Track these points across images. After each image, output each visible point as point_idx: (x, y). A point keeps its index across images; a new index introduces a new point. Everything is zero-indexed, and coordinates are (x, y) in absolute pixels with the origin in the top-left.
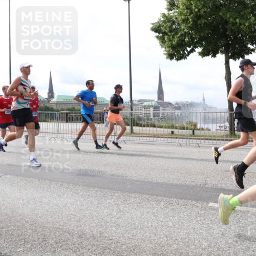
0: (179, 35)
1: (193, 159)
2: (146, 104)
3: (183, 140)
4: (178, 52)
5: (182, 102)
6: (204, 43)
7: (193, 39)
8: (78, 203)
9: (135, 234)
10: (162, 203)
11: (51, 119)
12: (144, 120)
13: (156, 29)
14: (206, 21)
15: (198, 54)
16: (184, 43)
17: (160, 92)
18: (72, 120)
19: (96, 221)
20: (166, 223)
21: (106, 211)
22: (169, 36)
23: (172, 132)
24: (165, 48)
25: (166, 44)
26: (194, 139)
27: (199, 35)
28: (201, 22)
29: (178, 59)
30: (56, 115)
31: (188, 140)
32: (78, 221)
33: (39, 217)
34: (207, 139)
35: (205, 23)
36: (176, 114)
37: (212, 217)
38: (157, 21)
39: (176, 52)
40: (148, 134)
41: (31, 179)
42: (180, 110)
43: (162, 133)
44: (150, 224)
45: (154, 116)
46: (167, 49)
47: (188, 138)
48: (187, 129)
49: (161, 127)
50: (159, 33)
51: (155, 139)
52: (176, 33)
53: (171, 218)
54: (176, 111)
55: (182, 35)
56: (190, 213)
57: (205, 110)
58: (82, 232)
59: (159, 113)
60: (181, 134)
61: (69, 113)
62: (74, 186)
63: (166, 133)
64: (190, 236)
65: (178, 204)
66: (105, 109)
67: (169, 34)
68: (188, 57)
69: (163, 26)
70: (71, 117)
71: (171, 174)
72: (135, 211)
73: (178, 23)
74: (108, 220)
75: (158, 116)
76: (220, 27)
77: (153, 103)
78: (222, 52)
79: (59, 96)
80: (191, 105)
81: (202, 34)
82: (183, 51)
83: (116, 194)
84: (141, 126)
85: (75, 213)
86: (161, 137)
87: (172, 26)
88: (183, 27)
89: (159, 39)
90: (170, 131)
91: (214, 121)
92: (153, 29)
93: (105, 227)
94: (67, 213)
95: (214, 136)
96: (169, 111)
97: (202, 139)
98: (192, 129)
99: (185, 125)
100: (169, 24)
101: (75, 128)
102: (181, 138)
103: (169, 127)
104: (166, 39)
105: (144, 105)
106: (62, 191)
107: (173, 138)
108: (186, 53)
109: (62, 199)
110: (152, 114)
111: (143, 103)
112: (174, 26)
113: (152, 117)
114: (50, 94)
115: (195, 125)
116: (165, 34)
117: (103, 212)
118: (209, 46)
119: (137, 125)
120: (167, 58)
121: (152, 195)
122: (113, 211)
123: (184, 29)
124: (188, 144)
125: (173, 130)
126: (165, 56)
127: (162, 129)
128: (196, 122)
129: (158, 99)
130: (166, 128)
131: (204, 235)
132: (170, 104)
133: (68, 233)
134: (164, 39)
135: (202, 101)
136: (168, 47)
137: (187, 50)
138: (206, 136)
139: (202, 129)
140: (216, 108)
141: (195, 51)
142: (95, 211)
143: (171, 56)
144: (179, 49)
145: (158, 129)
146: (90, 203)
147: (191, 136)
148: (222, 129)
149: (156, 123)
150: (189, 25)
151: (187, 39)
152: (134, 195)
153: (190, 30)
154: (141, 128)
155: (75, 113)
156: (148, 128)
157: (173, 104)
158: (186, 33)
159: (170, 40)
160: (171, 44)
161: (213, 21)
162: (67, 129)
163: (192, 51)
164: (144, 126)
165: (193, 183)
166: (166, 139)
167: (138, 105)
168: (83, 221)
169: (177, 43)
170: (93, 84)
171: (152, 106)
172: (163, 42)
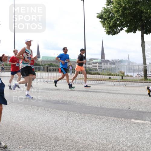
0: (114, 20)
1: (122, 94)
2: (94, 61)
3: (116, 82)
4: (113, 30)
5: (116, 60)
6: (128, 24)
7: (122, 22)
8: (54, 119)
9: (87, 138)
10: (104, 120)
11: (38, 70)
12: (93, 71)
13: (100, 17)
14: (130, 11)
15: (125, 31)
16: (116, 25)
17: (103, 54)
18: (51, 71)
19: (65, 130)
20: (106, 131)
21: (71, 124)
22: (108, 21)
23: (110, 78)
24: (105, 28)
25: (106, 26)
26: (123, 82)
27: (126, 20)
28: (127, 12)
29: (113, 34)
30: (41, 68)
31: (119, 82)
32: (54, 130)
33: (32, 127)
34: (130, 82)
35: (129, 12)
36: (112, 67)
37: (133, 128)
38: (100, 12)
39: (112, 30)
40: (96, 79)
41: (27, 105)
42: (114, 64)
43: (104, 78)
44: (97, 132)
45: (99, 68)
46: (107, 29)
47: (119, 81)
48: (119, 76)
49: (103, 75)
50: (102, 19)
51: (99, 82)
52: (112, 19)
53: (109, 128)
54: (112, 65)
55: (115, 20)
56: (120, 126)
57: (129, 64)
58: (56, 136)
59: (102, 67)
60: (115, 79)
61: (49, 67)
62: (52, 109)
63: (106, 78)
64: (120, 139)
65: (113, 120)
66: (70, 64)
67: (108, 19)
68: (119, 33)
69: (104, 15)
70: (50, 69)
71: (109, 103)
72: (88, 124)
73: (113, 13)
74: (72, 129)
75: (102, 68)
76: (138, 15)
77: (99, 61)
78: (139, 30)
79: (43, 57)
80: (121, 61)
81: (127, 19)
82: (116, 30)
83: (76, 114)
84: (91, 74)
85: (52, 126)
86: (103, 81)
87: (109, 15)
88: (116, 15)
89: (102, 23)
90: (108, 77)
91: (135, 71)
92: (98, 17)
93: (70, 134)
94: (48, 125)
95: (135, 80)
96: (108, 65)
97: (127, 82)
98: (121, 76)
99: (117, 73)
100: (108, 14)
101: (53, 75)
102: (115, 81)
103: (108, 75)
104: (106, 22)
105: (93, 61)
106: (45, 112)
107: (110, 81)
108: (118, 30)
109: (45, 117)
110: (97, 67)
111: (92, 61)
112: (111, 15)
113: (98, 69)
114: (38, 56)
115: (124, 74)
116: (105, 19)
117: (69, 125)
118: (131, 26)
119: (89, 74)
120: (106, 34)
121: (98, 115)
122: (75, 124)
123: (116, 17)
124: (119, 85)
125: (110, 76)
126: (106, 33)
127: (104, 76)
128: (124, 71)
129: (102, 58)
130: (106, 75)
131: (129, 139)
132: (108, 61)
133: (48, 137)
134: (105, 23)
135: (128, 59)
136: (107, 27)
137: (118, 29)
138: (130, 80)
139: (128, 76)
140: (136, 63)
141: (123, 29)
142: (64, 124)
143: (109, 33)
144: (113, 28)
145: (101, 76)
146: (61, 119)
147: (121, 80)
148: (139, 75)
149: (100, 72)
150: (119, 14)
151: (118, 23)
152: (87, 115)
153: (120, 17)
154: (91, 75)
155: (52, 67)
156: (95, 76)
157: (110, 61)
158: (117, 18)
159: (108, 23)
160: (109, 25)
161: (134, 11)
162: (48, 76)
163: (122, 29)
164: (93, 74)
165: (122, 108)
166: (106, 82)
167: (90, 62)
168: (57, 130)
169: (112, 25)
170: (67, 50)
171: (98, 62)
172: (104, 25)
